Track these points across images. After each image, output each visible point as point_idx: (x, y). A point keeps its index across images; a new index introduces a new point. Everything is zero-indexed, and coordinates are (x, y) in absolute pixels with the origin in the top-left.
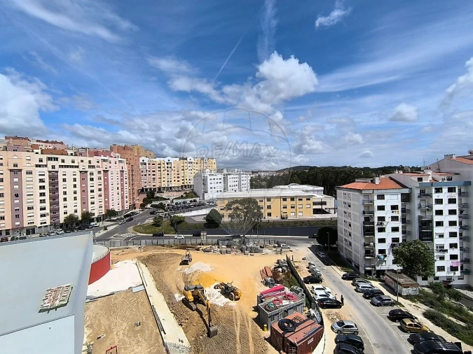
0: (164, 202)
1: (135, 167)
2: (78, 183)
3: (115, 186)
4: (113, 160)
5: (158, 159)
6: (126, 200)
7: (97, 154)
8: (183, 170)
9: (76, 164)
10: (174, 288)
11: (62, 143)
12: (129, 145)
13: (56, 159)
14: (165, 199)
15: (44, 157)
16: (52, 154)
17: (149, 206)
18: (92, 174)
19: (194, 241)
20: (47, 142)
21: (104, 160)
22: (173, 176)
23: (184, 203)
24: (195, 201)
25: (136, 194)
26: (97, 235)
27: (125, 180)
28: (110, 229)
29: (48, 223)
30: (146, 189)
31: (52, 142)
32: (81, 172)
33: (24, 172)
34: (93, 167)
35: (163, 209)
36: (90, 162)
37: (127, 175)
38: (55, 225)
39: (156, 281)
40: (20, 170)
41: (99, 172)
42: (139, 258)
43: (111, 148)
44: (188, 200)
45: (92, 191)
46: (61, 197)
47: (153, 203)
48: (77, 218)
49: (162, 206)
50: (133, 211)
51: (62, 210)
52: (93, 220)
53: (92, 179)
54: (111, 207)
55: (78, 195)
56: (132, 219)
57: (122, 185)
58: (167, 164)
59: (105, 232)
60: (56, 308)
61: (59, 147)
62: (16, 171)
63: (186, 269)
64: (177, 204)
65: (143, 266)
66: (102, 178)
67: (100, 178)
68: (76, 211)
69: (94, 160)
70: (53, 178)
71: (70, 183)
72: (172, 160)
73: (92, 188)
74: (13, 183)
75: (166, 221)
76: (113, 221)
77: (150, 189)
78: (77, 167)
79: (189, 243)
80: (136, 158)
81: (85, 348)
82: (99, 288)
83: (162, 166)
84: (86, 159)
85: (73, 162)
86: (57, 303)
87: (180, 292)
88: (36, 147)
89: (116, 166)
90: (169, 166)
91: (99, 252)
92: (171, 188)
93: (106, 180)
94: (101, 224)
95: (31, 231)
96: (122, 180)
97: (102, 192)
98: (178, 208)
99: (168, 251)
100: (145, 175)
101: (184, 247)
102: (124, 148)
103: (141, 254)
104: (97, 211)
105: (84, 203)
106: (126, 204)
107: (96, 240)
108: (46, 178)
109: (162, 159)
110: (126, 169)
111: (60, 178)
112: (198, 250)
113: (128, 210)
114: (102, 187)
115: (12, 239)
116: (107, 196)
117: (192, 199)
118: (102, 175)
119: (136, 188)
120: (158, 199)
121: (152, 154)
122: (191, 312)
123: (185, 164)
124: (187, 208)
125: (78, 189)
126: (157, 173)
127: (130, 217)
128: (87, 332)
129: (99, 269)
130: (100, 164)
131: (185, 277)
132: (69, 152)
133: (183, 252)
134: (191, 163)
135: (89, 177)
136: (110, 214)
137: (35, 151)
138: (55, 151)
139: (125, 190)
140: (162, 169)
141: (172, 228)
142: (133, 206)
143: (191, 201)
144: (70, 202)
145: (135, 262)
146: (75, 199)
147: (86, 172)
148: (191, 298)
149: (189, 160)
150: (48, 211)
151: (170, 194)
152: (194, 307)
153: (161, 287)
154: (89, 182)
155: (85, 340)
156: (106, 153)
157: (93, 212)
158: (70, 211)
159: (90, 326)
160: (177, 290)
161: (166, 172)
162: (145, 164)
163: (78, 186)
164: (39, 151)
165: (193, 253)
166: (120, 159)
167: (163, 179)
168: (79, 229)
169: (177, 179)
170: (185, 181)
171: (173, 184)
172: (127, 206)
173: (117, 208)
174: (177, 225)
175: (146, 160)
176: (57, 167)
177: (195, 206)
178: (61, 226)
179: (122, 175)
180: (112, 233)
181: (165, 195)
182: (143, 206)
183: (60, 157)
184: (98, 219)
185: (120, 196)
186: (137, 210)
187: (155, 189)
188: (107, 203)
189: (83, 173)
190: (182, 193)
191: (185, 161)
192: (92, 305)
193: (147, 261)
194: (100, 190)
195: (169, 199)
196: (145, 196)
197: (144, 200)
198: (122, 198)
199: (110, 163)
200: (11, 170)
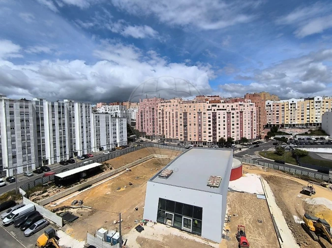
0: (286, 136)
1: (262, 108)
2: (226, 119)
3: (247, 122)
4: (246, 104)
5: (282, 102)
6: (254, 132)
7: (236, 101)
8: (308, 109)
9: (225, 108)
10: (293, 210)
11: (218, 96)
12: (258, 93)
13: (215, 106)
14: (288, 134)
15: (210, 105)
16: (214, 103)
17: (272, 138)
18: (233, 114)
19: (319, 176)
20: (212, 97)
21: (240, 105)
22: (297, 115)
23: (308, 139)
24: (322, 139)
25: (262, 128)
26: (236, 152)
27: (254, 118)
28: (243, 150)
29: (212, 141)
30: (271, 125)
31: (214, 96)
32: (227, 113)
33: (202, 113)
34: (234, 109)
35: (286, 142)
36: (232, 106)
37: (255, 115)
38: (214, 142)
39: (276, 197)
40: (201, 112)
41: (237, 113)
42: (262, 175)
43: (245, 96)
44: (314, 138)
45: (233, 125)
46: (218, 127)
47: (276, 137)
48: (225, 140)
49: (284, 140)
50: (259, 140)
51: (218, 135)
52: (233, 143)
53: (233, 117)
54: (244, 136)
55: (226, 127)
56: (258, 146)
57: (252, 122)
58: (291, 104)
59: (240, 151)
60: (214, 187)
61: (217, 99)
62: (200, 113)
63: (307, 199)
64: (299, 139)
65: (265, 182)
66: (239, 117)
67: (237, 117)
68: (224, 136)
69: (234, 105)
70: (214, 115)
71: (222, 119)
72: (296, 101)
73: (233, 123)
74: (198, 119)
75: (287, 153)
76: (245, 145)
77: (274, 125)
78: (226, 110)
79: (311, 175)
80: (263, 102)
81: (226, 216)
82: (235, 185)
83: (286, 106)
84: (230, 105)
85: (224, 107)
86: (214, 185)
87: (299, 216)
88: (207, 100)
89: (248, 108)
90: (293, 106)
91: (236, 163)
92: (294, 125)
93: (241, 118)
94: (238, 146)
95: (205, 143)
96: (252, 118)
97: (239, 126)
98: (301, 144)
99: (288, 177)
100: (270, 114)
101: (306, 178)
102: (254, 95)
103: (264, 173)
104: (236, 137)
105: (229, 132)
106: (254, 135)
107: (235, 156)
108: (211, 116)
109: (285, 101)
110: (255, 110)
111: (218, 116)
112: (324, 186)
113: (255, 139)
114: (239, 122)
115: (198, 146)
116: (242, 128)
117: (319, 137)
118: (239, 115)
119: (262, 124)
120: (280, 133)
121: (277, 98)
122: (311, 239)
123: (311, 104)
124: (314, 144)
125: (226, 123)
126: (281, 113)
127: (257, 145)
128: (228, 208)
129: (236, 174)
130: (238, 107)
131: (306, 206)
132: (222, 101)
133: (306, 183)
134: (319, 102)
135: (232, 116)
136: (243, 140)
137: (207, 102)
138: (215, 101)
139: (254, 125)
140: (286, 109)
141: (294, 159)
142: (259, 137)
143: (317, 139)
144: (222, 130)
145: (259, 177)
146: (224, 128)
147: (230, 113)
148: (312, 228)
149: (316, 99)
150: (211, 134)
151: (293, 130)
152: (316, 237)
153: (280, 203)
154: (232, 119)
155: (227, 212)
156: (242, 100)
157: (233, 137)
158: (222, 136)
159: (230, 206)
160: (296, 213)
161: (290, 112)
162: (270, 106)
163: (226, 121)
164: (208, 102)
165: (316, 188)
166: (251, 103)
167: (286, 118)
168: (226, 147)
169: (301, 118)
170: (311, 119)
171: (296, 122)
172: (255, 136)
173: (248, 137)
174: (300, 158)
175: (271, 103)
176: (216, 110)
177: (322, 143)
178: (217, 143)
179: (252, 115)
180: (244, 153)
181: (288, 131)
182: (267, 138)
183: (218, 104)
184: (236, 143)
185: (250, 128)
186: (262, 140)
187: (278, 126)
188: (241, 133)
189: (229, 113)
190: (304, 131)
191: (312, 101)
192: (231, 194)
193: (269, 179)
194: (237, 124)
195: (291, 134)
196: (269, 130)
197: (268, 133)
198: (252, 130)
199: (244, 106)
200: (198, 112)
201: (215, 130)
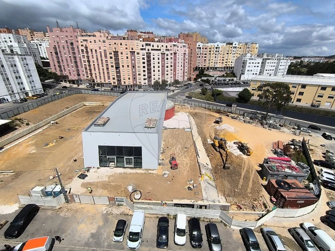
0: (209, 78)
1: (193, 50)
2: (160, 61)
3: (180, 64)
4: (179, 45)
5: (209, 45)
6: (185, 74)
7: (170, 41)
8: (228, 54)
9: (159, 48)
10: (208, 136)
11: (152, 33)
12: (190, 33)
13: (150, 45)
14: (211, 76)
15: (144, 43)
16: (148, 41)
17: (199, 80)
18: (167, 55)
19: (226, 109)
20: (145, 33)
21: (174, 45)
22: (219, 58)
23: (224, 80)
24: (232, 80)
25: (192, 70)
26: (169, 94)
27: (186, 60)
28: (176, 92)
29: (147, 84)
30: (199, 68)
31: (148, 33)
32: (162, 53)
33: (136, 53)
34: (168, 50)
35: (209, 84)
36: (166, 47)
37: (188, 57)
38: (150, 85)
39: (198, 128)
40: (134, 52)
41: (171, 54)
42: (190, 113)
43: (179, 36)
44: (227, 79)
45: (167, 67)
46: (152, 69)
47: (202, 78)
48: (160, 83)
49: (208, 81)
50: (189, 82)
51: (153, 77)
52: (167, 85)
53: (167, 59)
54: (177, 78)
55: (160, 69)
56: (188, 88)
57: (184, 64)
58: (216, 48)
59: (173, 93)
60: (151, 128)
61: (151, 36)
62: (133, 53)
63: (217, 126)
64: (218, 80)
65: (192, 118)
66: (173, 58)
67: (171, 58)
68: (159, 79)
69: (169, 44)
70: (149, 57)
71: (156, 61)
72: (220, 45)
73: (167, 65)
74: (132, 60)
75: (209, 93)
76: (177, 87)
77: (202, 68)
78: (160, 50)
79: (222, 109)
80: (194, 43)
81: (162, 149)
82: (169, 123)
83: (212, 49)
84: (165, 44)
85: (158, 46)
86: (151, 126)
87: (211, 139)
88: (140, 37)
89: (181, 49)
90: (217, 50)
91: (170, 104)
92: (216, 68)
93: (175, 60)
94: (172, 88)
95: (140, 87)
96: (184, 60)
97: (173, 68)
98: (219, 84)
99: (208, 112)
100: (199, 57)
101: (219, 112)
102: (188, 35)
103: (191, 111)
104: (170, 79)
105: (163, 74)
106: (185, 77)
107: (169, 97)
108: (145, 57)
109: (212, 44)
110: (187, 53)
111: (152, 57)
112: (228, 116)
113: (186, 81)
114: (173, 64)
115: (134, 90)
116: (175, 70)
117: (231, 79)
118: (173, 56)
119: (193, 67)
120: (206, 75)
121: (206, 40)
122: (215, 152)
123: (231, 49)
124: (226, 85)
125: (160, 65)
126: (208, 56)
127: (187, 86)
128: (163, 143)
129: (169, 114)
130: (172, 48)
131: (216, 131)
132: (156, 40)
133: (218, 115)
134: (236, 47)
135: (166, 57)
136: (176, 82)
137: (140, 39)
139: (186, 67)
140: (212, 52)
141: (213, 98)
142: (190, 79)
143: (229, 80)
144: (156, 73)
145: (187, 114)
146: (159, 71)
147: (164, 54)
148: (217, 144)
149: (234, 45)
150: (146, 77)
151: (215, 72)
152: (218, 150)
153: (201, 133)
154: (166, 61)
155: (162, 146)
156: (176, 40)
157: (167, 80)
158: (157, 79)
159: (164, 141)
160: (209, 138)
161: (214, 55)
162: (200, 48)
163: (160, 63)
164: (142, 39)
165: (224, 118)
166: (184, 44)
167: (211, 61)
168: (161, 89)
169: (221, 61)
170: (228, 63)
171: (218, 65)
173: (180, 79)
174: (217, 96)
175: (201, 45)
176: (150, 50)
177: (232, 84)
178: (153, 86)
179: (184, 57)
180: (176, 95)
181: (211, 73)
182: (195, 80)
183: (152, 43)
184: (170, 85)
185: (182, 71)
186: (192, 82)
187: (205, 68)
188: (175, 75)
189: (163, 54)
190: (223, 73)
191: (231, 46)
192: (165, 131)
193: (195, 115)
194: (171, 66)
195: (213, 76)
196: (197, 72)
197: (197, 76)
198: (184, 73)
199: (178, 47)
200: (131, 52)
201: (149, 73)
